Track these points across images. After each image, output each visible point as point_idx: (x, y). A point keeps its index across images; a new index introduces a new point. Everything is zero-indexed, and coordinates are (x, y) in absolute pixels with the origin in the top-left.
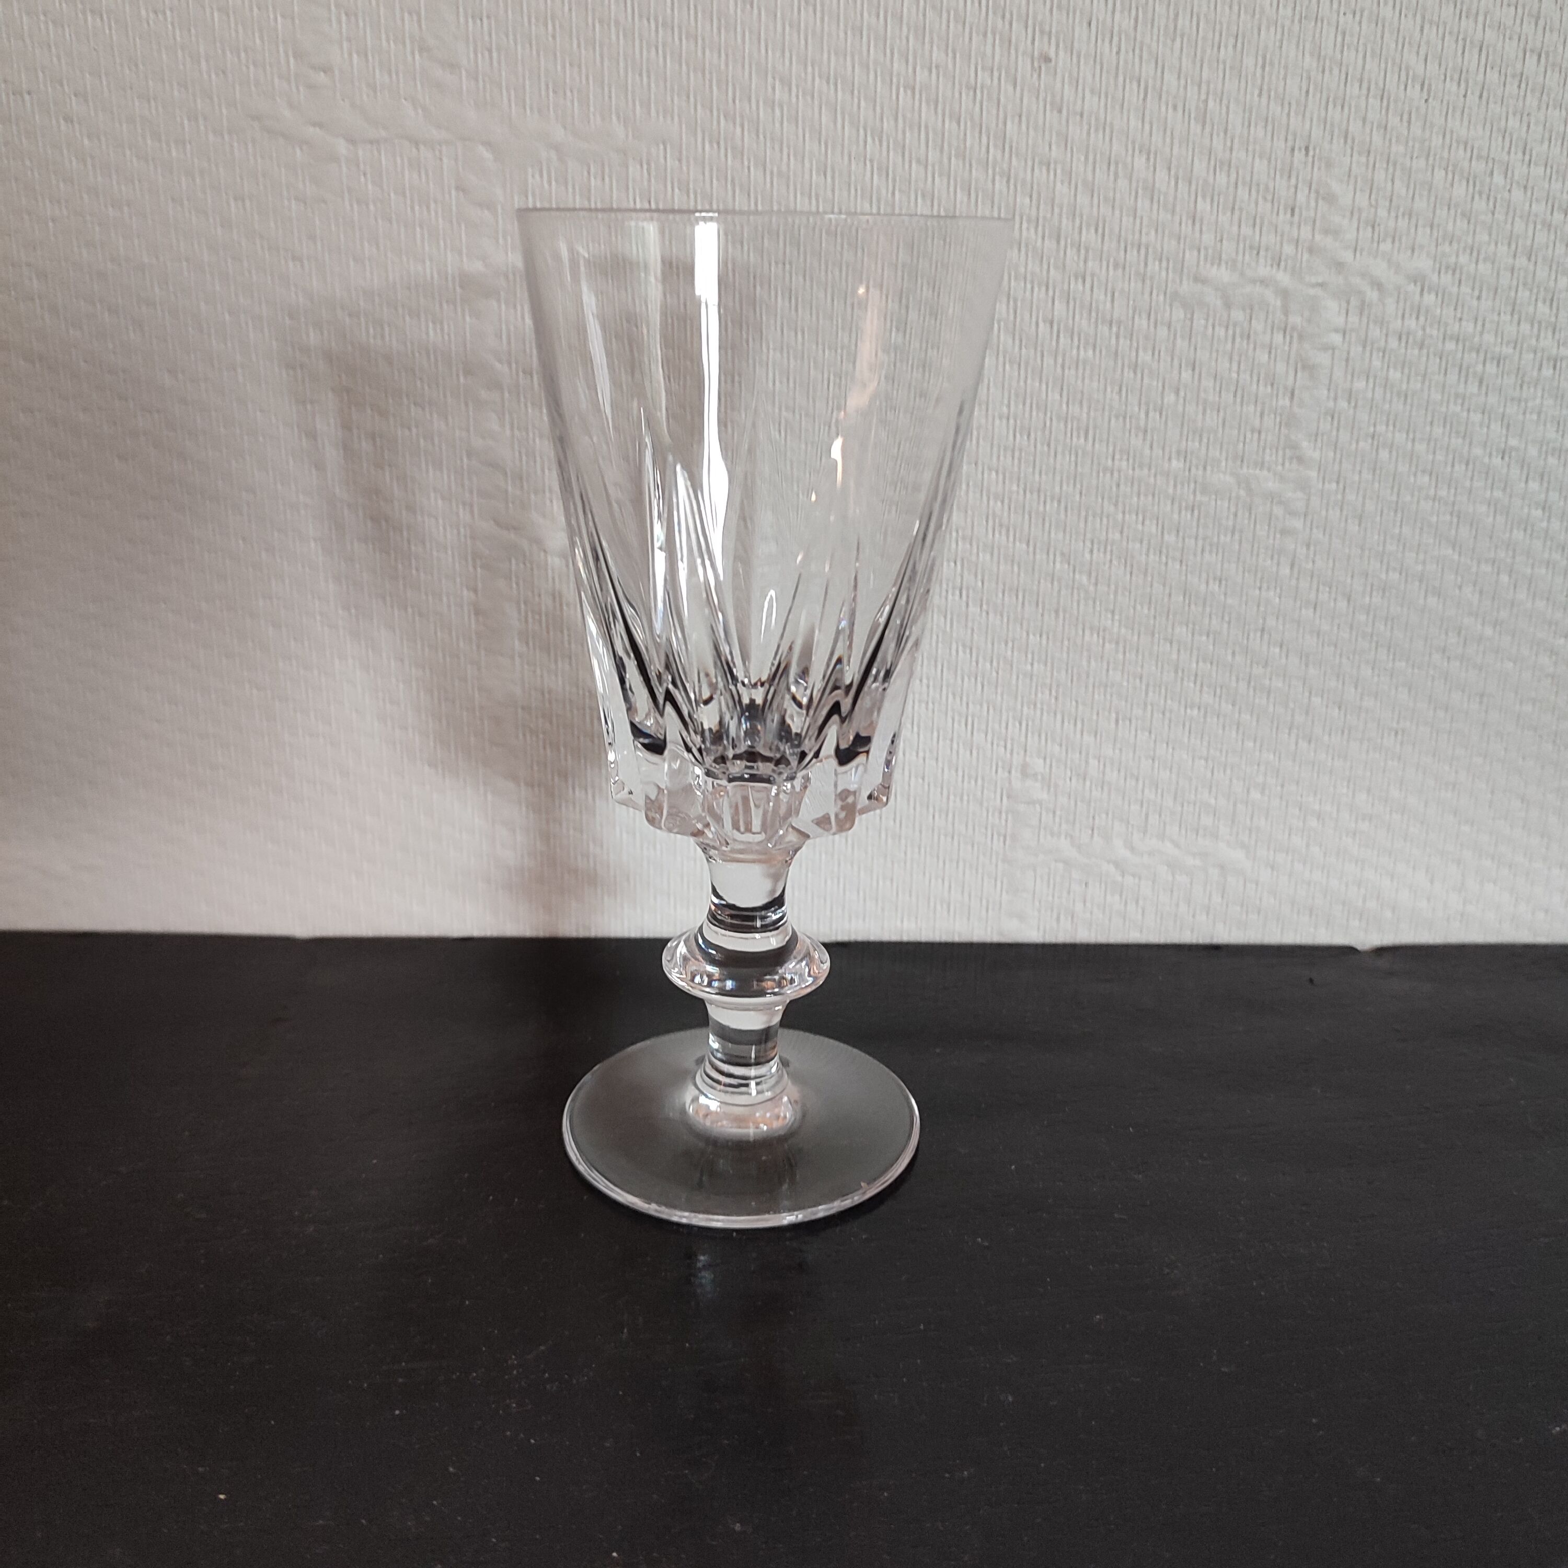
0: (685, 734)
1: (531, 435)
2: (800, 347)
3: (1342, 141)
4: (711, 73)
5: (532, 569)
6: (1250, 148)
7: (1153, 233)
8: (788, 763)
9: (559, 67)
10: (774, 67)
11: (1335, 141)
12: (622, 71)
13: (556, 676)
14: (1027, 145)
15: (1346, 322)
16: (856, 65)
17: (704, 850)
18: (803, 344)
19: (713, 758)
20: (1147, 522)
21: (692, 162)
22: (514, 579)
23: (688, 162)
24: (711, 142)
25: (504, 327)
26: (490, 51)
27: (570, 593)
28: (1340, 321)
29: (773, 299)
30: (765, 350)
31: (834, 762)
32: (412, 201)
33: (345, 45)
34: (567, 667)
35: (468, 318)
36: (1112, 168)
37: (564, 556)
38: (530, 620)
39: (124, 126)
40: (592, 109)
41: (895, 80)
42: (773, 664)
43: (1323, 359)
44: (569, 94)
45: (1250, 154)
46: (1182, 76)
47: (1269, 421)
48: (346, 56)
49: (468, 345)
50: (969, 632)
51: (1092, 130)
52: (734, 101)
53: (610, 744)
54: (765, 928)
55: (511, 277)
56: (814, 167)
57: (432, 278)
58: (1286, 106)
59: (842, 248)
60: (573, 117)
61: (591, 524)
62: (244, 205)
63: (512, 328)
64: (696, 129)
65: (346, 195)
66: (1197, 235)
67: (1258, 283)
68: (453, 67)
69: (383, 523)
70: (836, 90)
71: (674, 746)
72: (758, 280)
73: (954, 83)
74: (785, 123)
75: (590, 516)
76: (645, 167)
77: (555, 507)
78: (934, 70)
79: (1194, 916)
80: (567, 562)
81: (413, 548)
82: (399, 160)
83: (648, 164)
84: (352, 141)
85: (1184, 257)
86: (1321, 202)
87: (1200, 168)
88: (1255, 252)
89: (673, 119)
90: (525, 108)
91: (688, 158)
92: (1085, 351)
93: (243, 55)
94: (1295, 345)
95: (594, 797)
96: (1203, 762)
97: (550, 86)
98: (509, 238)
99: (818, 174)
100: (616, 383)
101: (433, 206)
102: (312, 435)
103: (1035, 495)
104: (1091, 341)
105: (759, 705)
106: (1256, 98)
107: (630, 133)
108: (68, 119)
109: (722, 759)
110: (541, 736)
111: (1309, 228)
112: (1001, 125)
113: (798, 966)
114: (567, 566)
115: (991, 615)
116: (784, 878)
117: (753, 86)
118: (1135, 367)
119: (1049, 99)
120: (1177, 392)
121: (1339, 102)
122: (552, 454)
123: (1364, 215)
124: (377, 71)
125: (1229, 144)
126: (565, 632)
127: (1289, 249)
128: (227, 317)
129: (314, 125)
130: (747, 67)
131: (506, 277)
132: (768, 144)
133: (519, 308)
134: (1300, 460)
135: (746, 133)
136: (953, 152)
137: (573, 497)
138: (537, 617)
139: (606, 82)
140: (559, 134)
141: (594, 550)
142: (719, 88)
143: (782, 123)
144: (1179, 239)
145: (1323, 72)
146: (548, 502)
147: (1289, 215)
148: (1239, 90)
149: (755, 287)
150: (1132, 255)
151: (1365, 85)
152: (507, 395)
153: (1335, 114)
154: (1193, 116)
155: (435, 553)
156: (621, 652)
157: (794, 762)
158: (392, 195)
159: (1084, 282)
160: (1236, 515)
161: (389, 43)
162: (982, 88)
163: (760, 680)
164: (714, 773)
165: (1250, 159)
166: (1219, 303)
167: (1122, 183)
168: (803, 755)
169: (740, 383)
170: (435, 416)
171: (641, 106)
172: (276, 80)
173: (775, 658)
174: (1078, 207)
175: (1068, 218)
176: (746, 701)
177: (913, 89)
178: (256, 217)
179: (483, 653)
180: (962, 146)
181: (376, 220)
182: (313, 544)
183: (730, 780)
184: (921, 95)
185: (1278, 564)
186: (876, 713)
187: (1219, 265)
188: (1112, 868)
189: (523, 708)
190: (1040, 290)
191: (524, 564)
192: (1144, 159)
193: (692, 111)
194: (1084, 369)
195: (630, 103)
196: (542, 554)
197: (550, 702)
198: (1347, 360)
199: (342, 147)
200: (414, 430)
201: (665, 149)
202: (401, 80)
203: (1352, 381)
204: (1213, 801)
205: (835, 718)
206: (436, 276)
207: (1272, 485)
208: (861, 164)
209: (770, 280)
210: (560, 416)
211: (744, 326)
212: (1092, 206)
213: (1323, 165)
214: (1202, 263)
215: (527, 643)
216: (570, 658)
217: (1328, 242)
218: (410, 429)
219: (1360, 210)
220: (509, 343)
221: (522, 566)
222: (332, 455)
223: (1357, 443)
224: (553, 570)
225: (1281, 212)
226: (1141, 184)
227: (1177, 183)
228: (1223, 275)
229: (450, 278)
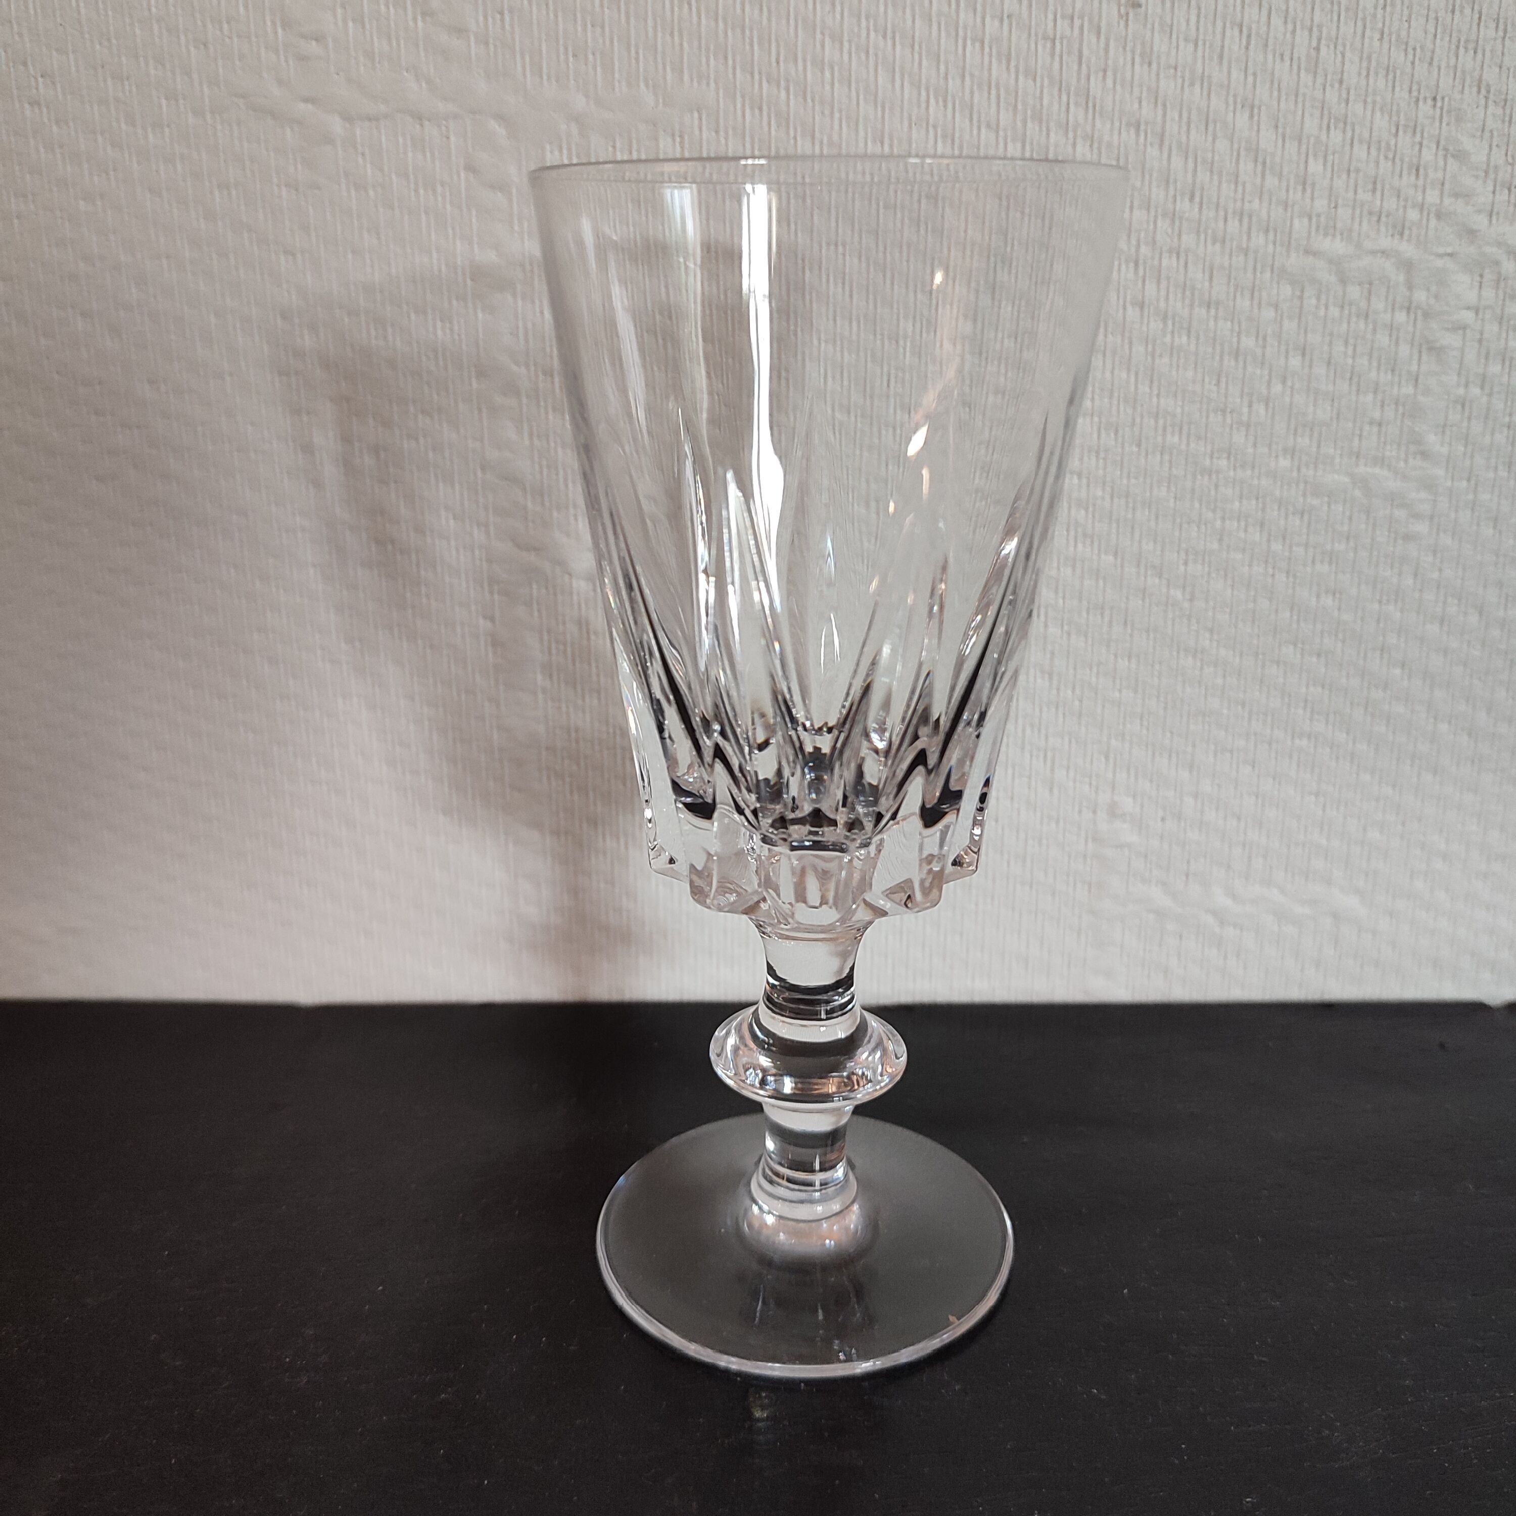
0: (735, 791)
1: (552, 444)
2: (854, 337)
3: (1475, 89)
4: (751, 30)
5: (555, 594)
6: (1369, 100)
7: (1257, 201)
8: (862, 828)
9: (579, 29)
10: (823, 21)
11: (1466, 91)
12: (650, 30)
13: (584, 712)
14: (1114, 101)
15: (1480, 296)
16: (917, 16)
17: (759, 926)
18: (858, 335)
19: (770, 821)
20: (1250, 529)
21: (730, 132)
22: (535, 606)
23: (726, 133)
24: (752, 108)
25: (520, 324)
26: (502, 13)
27: (598, 620)
28: (1471, 296)
29: (824, 285)
30: (815, 342)
31: (917, 822)
32: (416, 184)
33: (339, 11)
34: (595, 702)
35: (480, 315)
36: (1211, 128)
37: (589, 579)
38: (554, 651)
39: (96, 108)
40: (617, 76)
41: (961, 33)
42: (844, 707)
43: (1451, 340)
44: (591, 57)
45: (1369, 107)
46: (1289, 20)
47: (1389, 413)
48: (340, 23)
49: (481, 343)
50: (1048, 656)
51: (1187, 83)
52: (778, 63)
53: (647, 801)
54: (830, 1014)
55: (528, 267)
56: (869, 135)
57: (440, 271)
58: (1410, 51)
59: (902, 224)
60: (596, 86)
61: (623, 545)
62: (229, 194)
63: (530, 326)
64: (735, 93)
65: (343, 180)
66: (1308, 201)
67: (1379, 255)
68: (460, 31)
69: (390, 547)
70: (894, 44)
71: (724, 809)
72: (807, 262)
73: (1030, 35)
74: (837, 85)
75: (621, 537)
76: (678, 139)
77: (580, 525)
78: (1006, 21)
79: (1302, 970)
80: (594, 585)
81: (422, 573)
82: (401, 140)
83: (681, 137)
84: (348, 119)
85: (1291, 226)
86: (1450, 160)
87: (1311, 125)
88: (1375, 218)
89: (708, 84)
90: (541, 77)
91: (726, 128)
92: (1180, 337)
93: (225, 26)
94: (1419, 324)
95: (626, 844)
96: (1313, 798)
97: (570, 49)
98: (526, 224)
99: (874, 141)
100: (650, 385)
101: (439, 189)
102: (308, 449)
103: (1123, 501)
104: (1185, 325)
105: (825, 754)
106: (1377, 44)
107: (661, 101)
108: (35, 103)
109: (782, 822)
110: (568, 780)
111: (1437, 192)
112: (1083, 81)
113: (870, 1058)
114: (595, 590)
115: (1073, 637)
116: (852, 957)
117: (800, 43)
118: (1236, 354)
119: (1138, 51)
120: (1284, 382)
121: (1471, 46)
122: (576, 466)
123: (1501, 175)
124: (375, 39)
125: (1344, 96)
126: (594, 665)
127: (1413, 215)
128: (213, 319)
129: (306, 100)
130: (792, 22)
131: (522, 265)
132: (817, 108)
133: (537, 302)
134: (1425, 455)
135: (791, 97)
136: (1029, 112)
137: (601, 516)
138: (561, 647)
139: (633, 42)
140: (580, 103)
141: (626, 576)
142: (760, 44)
143: (832, 84)
144: (1286, 206)
145: (1453, 12)
146: (572, 518)
147: (1413, 178)
148: (1355, 32)
149: (804, 272)
150: (1233, 226)
151: (1501, 27)
152: (525, 400)
153: (1467, 60)
154: (1303, 66)
155: (447, 579)
156: (658, 694)
157: (868, 825)
158: (394, 177)
159: (1178, 258)
160: (1350, 518)
161: (388, 8)
162: (1062, 38)
163: (826, 723)
164: (771, 839)
165: (1369, 113)
166: (1333, 279)
167: (1222, 145)
168: (879, 816)
169: (787, 380)
170: (445, 425)
171: (673, 70)
172: (263, 51)
173: (846, 700)
174: (1172, 172)
175: (1158, 187)
176: (809, 749)
177: (982, 43)
178: (243, 207)
179: (502, 687)
180: (1038, 107)
181: (376, 207)
182: (312, 571)
183: (793, 848)
184: (991, 49)
185: (1400, 574)
186: (968, 763)
187: (1334, 236)
188: (1210, 920)
189: (547, 749)
190: (1127, 267)
191: (547, 588)
192: (1247, 115)
193: (731, 76)
194: (1179, 358)
195: (660, 66)
196: (567, 577)
197: (577, 742)
198: (1480, 341)
199: (337, 126)
200: (422, 440)
201: (700, 119)
202: (402, 46)
203: (1486, 365)
204: (1324, 842)
205: (920, 769)
206: (443, 268)
207: (1393, 484)
208: (923, 132)
209: (821, 263)
210: (585, 420)
211: (792, 316)
212: (1186, 171)
213: (1453, 120)
214: (1313, 233)
215: (551, 676)
216: (599, 692)
217: (1459, 206)
218: (417, 439)
219: (1496, 167)
220: (527, 340)
221: (544, 591)
222: (330, 472)
223: (1492, 434)
224: (578, 594)
225: (1405, 172)
226: (1243, 144)
227: (1284, 141)
228: (1337, 246)
229: (460, 272)
